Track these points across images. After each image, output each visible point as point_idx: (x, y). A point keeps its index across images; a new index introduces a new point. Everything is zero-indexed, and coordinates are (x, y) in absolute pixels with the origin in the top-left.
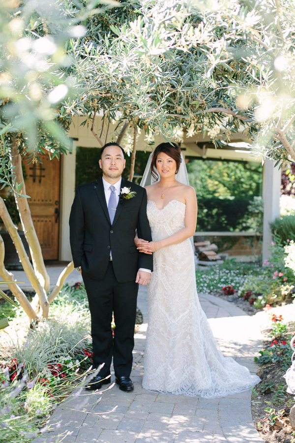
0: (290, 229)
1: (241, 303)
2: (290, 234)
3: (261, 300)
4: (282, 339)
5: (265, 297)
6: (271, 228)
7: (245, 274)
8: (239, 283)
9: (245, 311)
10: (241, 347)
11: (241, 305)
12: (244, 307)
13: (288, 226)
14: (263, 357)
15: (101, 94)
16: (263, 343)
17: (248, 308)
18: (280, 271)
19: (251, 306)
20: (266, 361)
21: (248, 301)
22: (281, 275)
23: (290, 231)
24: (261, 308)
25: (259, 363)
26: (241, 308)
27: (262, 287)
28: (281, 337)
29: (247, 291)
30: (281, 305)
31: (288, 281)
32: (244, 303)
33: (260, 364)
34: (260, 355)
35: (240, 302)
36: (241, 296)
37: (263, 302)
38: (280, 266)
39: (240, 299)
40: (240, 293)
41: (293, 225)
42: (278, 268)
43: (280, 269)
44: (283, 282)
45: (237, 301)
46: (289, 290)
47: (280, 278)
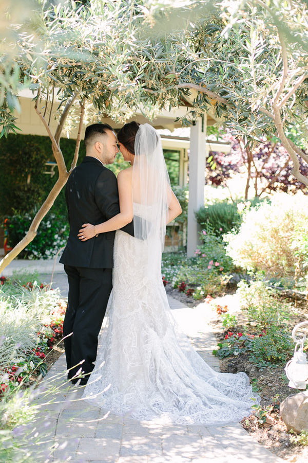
0: (218, 218)
1: (176, 295)
2: (218, 223)
3: (200, 291)
4: (235, 330)
5: (204, 287)
6: (196, 217)
7: (173, 265)
8: (169, 274)
9: (183, 302)
10: (194, 340)
11: (177, 297)
12: (181, 298)
13: (215, 214)
14: (222, 350)
15: (71, 62)
16: (214, 335)
17: (185, 299)
18: (215, 261)
19: (188, 297)
20: (227, 354)
21: (184, 292)
22: (217, 264)
23: (218, 220)
24: (201, 299)
25: (219, 356)
26: (177, 299)
27: (199, 277)
28: (233, 328)
29: (181, 281)
30: (220, 296)
31: (225, 271)
32: (180, 294)
33: (220, 358)
34: (219, 348)
35: (175, 293)
36: (176, 287)
37: (202, 293)
38: (215, 255)
39: (174, 290)
40: (173, 284)
41: (220, 214)
42: (214, 258)
43: (215, 258)
44: (220, 273)
45: (172, 293)
46: (228, 280)
47: (217, 267)
